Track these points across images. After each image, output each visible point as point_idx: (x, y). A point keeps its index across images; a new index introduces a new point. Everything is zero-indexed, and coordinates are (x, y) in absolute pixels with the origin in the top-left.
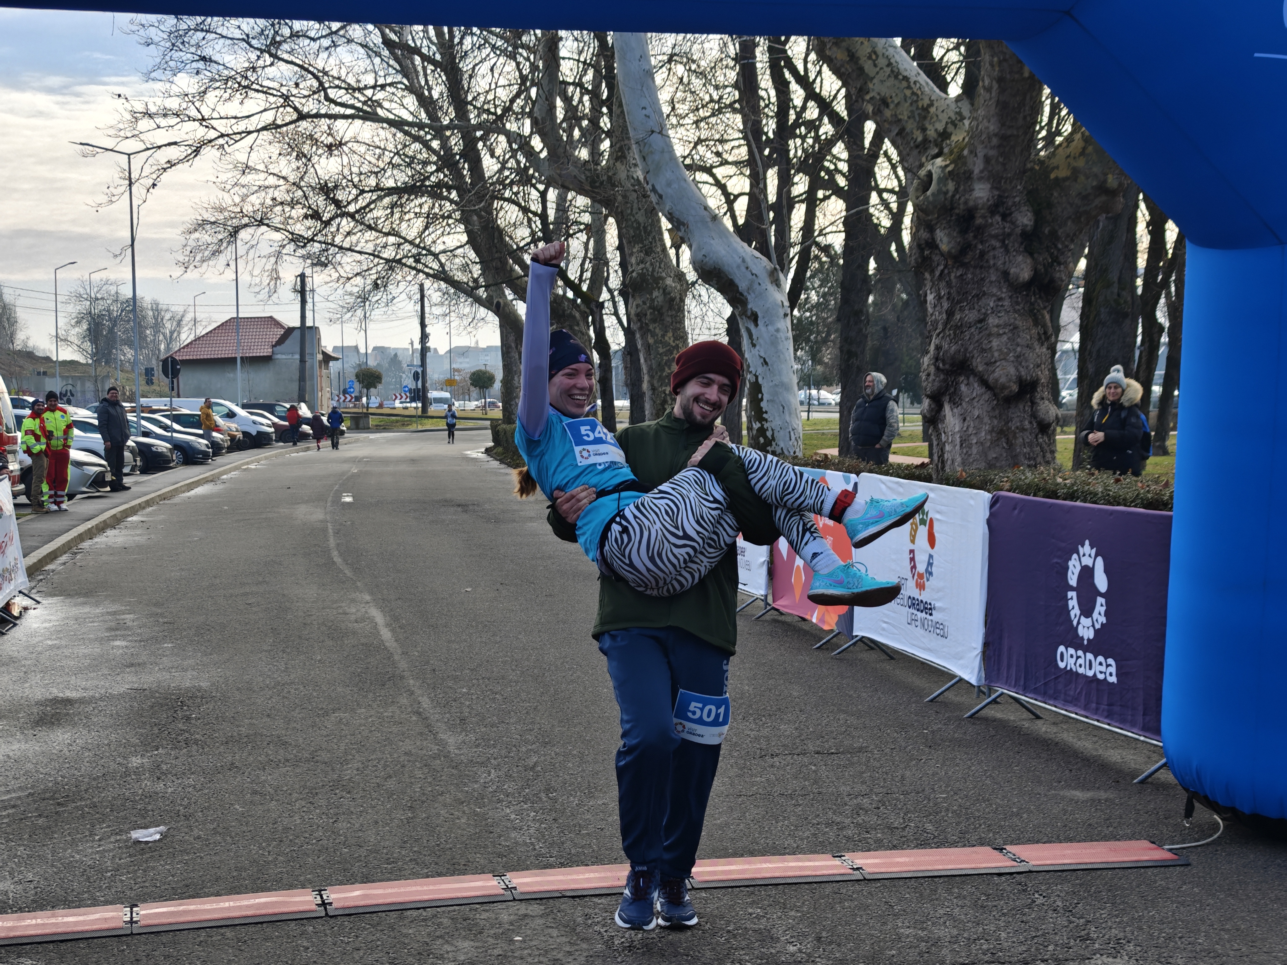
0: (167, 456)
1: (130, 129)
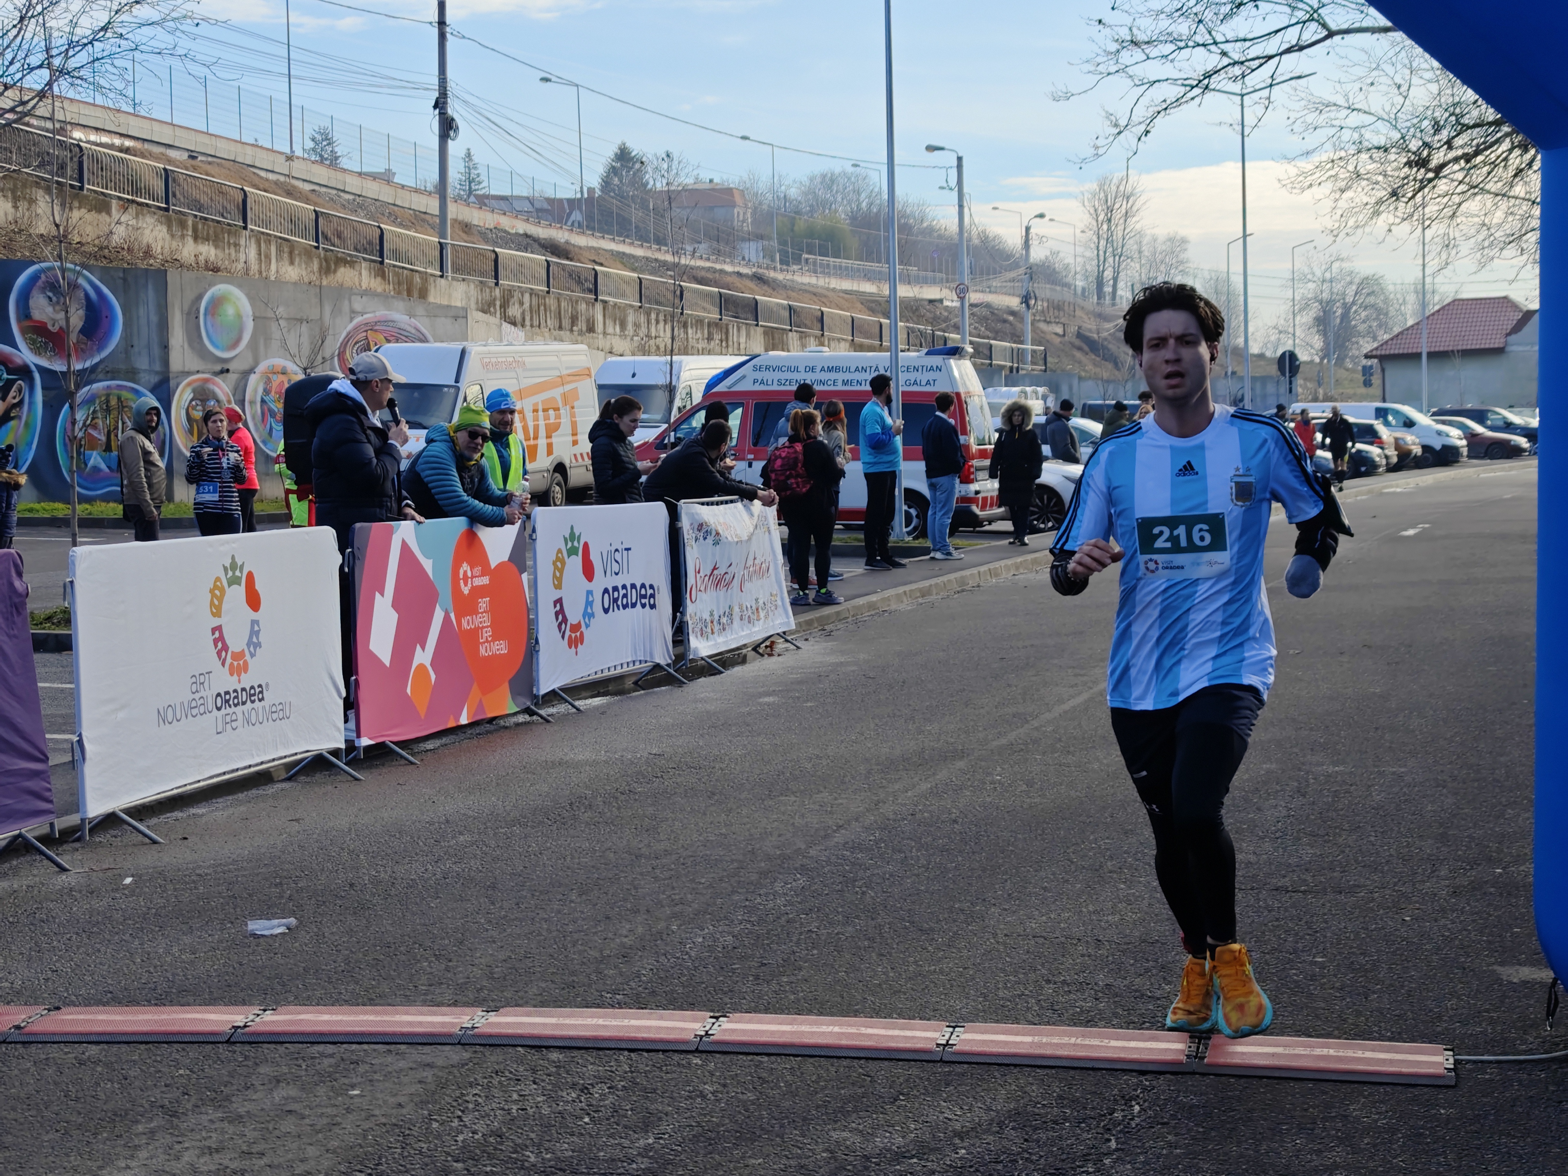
1: (1111, 62)
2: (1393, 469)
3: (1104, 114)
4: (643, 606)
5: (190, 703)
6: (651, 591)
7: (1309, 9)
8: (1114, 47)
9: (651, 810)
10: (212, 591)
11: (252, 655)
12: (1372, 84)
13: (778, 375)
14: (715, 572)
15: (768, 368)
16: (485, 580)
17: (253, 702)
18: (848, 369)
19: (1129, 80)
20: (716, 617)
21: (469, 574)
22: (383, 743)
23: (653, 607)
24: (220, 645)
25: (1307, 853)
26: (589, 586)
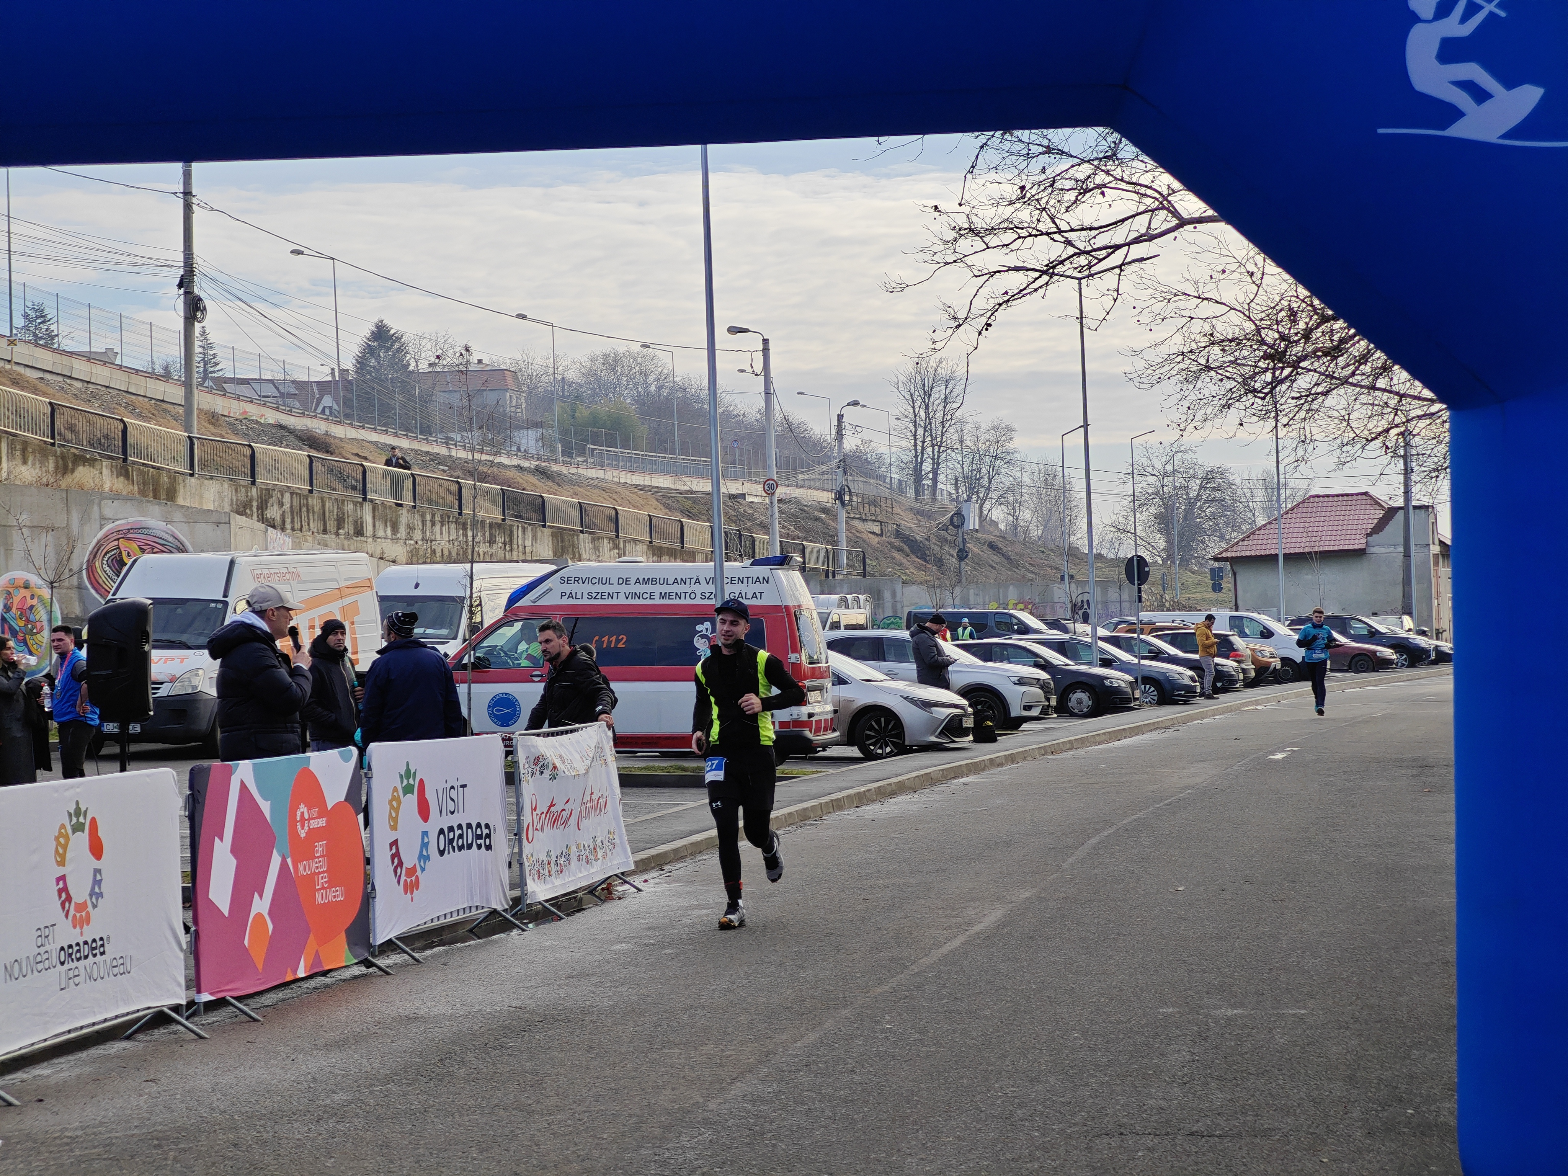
0: (1126, 693)
1: (949, 252)
2: (1251, 684)
3: (941, 306)
4: (479, 847)
5: (35, 957)
6: (486, 831)
7: (1158, 196)
8: (953, 234)
9: (529, 1065)
10: (57, 839)
11: (95, 906)
12: (1224, 271)
13: (587, 588)
14: (552, 809)
15: (577, 580)
16: (322, 822)
17: (95, 955)
18: (666, 581)
19: (968, 270)
20: (554, 859)
21: (306, 816)
22: (224, 998)
23: (489, 847)
24: (64, 896)
25: (1219, 1098)
26: (425, 826)
